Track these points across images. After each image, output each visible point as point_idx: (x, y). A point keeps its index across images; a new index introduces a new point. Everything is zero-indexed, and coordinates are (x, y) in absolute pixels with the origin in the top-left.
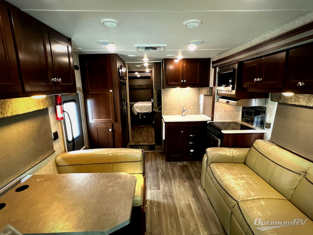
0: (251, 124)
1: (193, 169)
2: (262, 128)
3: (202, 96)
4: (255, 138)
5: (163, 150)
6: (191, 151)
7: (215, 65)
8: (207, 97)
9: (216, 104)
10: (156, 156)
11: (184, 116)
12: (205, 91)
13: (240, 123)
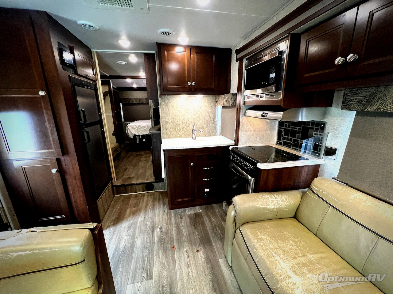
0: (294, 149)
1: (210, 220)
2: (317, 156)
3: (219, 109)
4: (307, 172)
5: (167, 188)
6: (206, 191)
7: (240, 56)
8: (226, 110)
9: (243, 119)
10: (154, 200)
11: (195, 138)
12: (224, 100)
13: (275, 146)
